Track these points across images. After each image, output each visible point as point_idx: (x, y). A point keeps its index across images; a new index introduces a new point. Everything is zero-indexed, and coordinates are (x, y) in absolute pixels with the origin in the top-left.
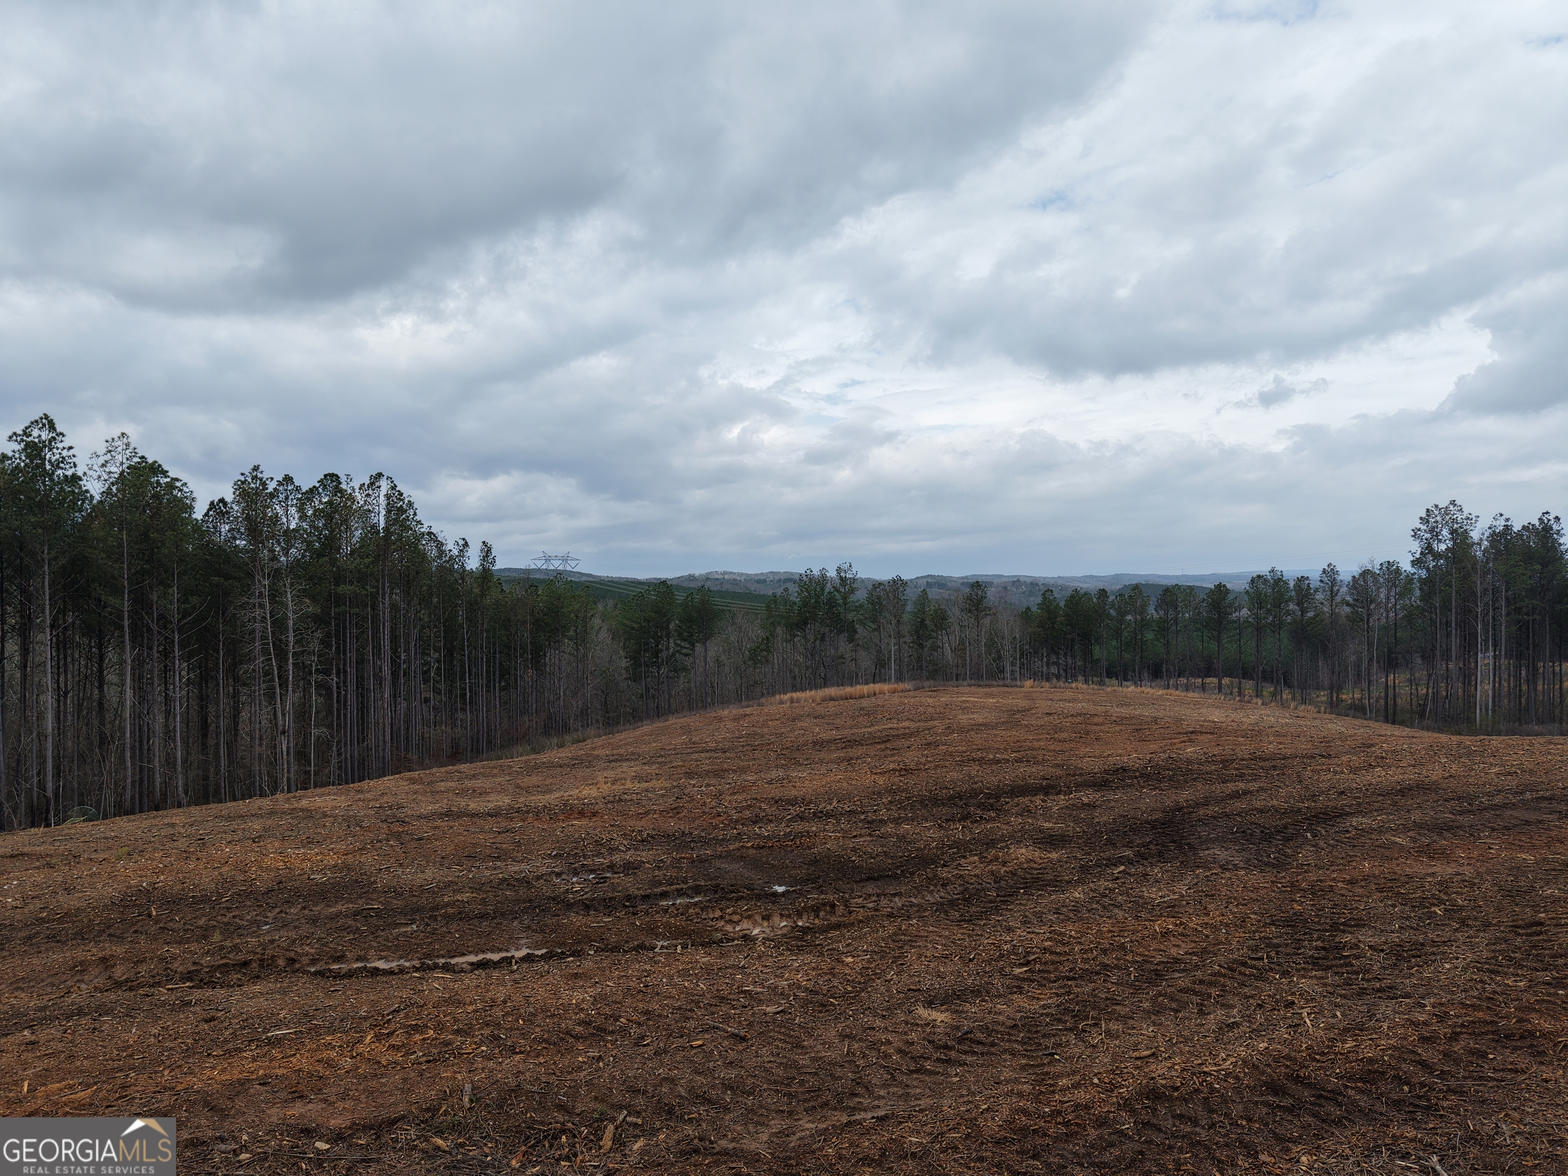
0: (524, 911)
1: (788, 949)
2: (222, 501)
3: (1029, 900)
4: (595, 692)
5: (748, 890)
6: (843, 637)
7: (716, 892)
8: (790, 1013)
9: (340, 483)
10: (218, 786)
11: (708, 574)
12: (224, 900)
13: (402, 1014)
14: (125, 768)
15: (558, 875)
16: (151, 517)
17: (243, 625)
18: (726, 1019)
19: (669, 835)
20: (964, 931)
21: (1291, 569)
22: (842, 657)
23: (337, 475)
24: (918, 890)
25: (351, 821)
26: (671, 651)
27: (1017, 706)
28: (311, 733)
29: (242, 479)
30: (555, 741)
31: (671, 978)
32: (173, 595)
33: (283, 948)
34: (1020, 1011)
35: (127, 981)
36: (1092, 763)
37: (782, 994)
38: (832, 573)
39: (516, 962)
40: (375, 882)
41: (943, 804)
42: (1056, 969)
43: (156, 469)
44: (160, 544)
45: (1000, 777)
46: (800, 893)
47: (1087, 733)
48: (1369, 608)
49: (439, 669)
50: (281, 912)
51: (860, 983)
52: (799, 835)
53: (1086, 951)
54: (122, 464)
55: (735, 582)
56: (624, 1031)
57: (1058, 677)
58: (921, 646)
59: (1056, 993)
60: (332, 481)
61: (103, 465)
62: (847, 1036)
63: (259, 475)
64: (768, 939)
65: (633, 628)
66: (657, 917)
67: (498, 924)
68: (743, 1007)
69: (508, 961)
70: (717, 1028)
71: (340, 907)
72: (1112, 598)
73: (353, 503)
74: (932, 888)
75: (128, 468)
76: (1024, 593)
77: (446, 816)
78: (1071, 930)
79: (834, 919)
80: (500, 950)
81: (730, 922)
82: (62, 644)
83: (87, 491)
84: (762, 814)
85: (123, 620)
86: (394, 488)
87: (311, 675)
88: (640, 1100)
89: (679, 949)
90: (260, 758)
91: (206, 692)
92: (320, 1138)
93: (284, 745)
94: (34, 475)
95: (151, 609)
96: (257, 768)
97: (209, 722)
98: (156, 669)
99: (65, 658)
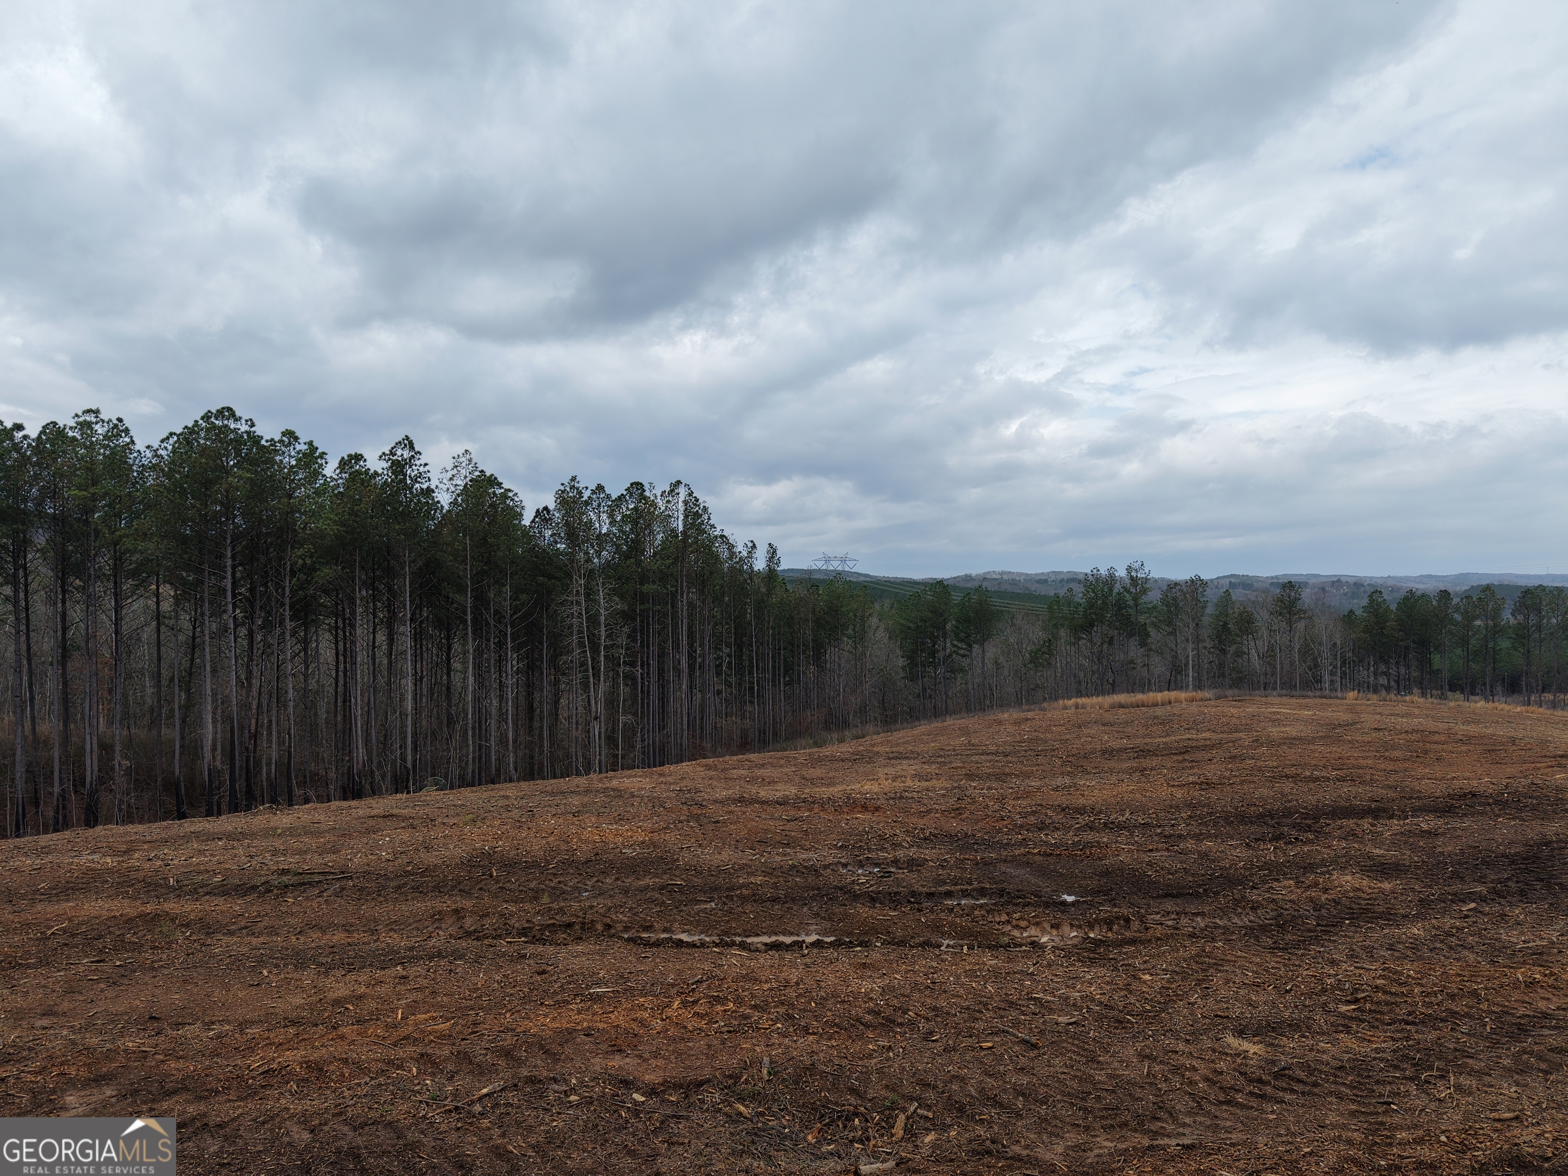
0: (813, 898)
1: (1079, 960)
2: (546, 508)
3: (1356, 932)
4: (873, 689)
5: (1035, 896)
6: (1133, 643)
7: (1002, 896)
8: (1084, 1026)
9: (644, 491)
10: (542, 764)
11: (985, 573)
12: (551, 866)
13: (705, 985)
14: (468, 746)
15: (845, 866)
16: (489, 524)
17: (563, 620)
18: (1016, 1024)
19: (951, 836)
20: (1279, 959)
22: (1132, 662)
23: (641, 484)
24: (1224, 912)
25: (656, 803)
26: (948, 651)
27: (1337, 719)
28: (619, 720)
29: (563, 488)
30: (835, 736)
31: (958, 977)
32: (506, 593)
33: (601, 914)
34: (1347, 1052)
35: (475, 931)
36: (1433, 786)
37: (1074, 1005)
38: (1121, 573)
39: (807, 947)
40: (678, 860)
41: (1251, 822)
42: (1391, 1011)
43: (493, 481)
44: (496, 548)
45: (1319, 796)
46: (1091, 905)
47: (1426, 752)
49: (730, 663)
50: (598, 881)
51: (1160, 1003)
52: (1089, 845)
53: (1428, 995)
54: (466, 477)
55: (1014, 582)
56: (912, 1024)
57: (1388, 689)
58: (1223, 652)
59: (1392, 1037)
60: (638, 489)
61: (451, 479)
62: (1147, 1057)
63: (576, 485)
64: (1058, 949)
65: (909, 628)
66: (942, 916)
67: (789, 908)
68: (1033, 1014)
69: (799, 944)
70: (1007, 1032)
71: (648, 881)
72: (1456, 601)
73: (655, 509)
74: (1240, 910)
75: (471, 481)
76: (1345, 594)
77: (740, 801)
78: (1410, 969)
79: (1128, 934)
80: (792, 934)
81: (1017, 927)
82: (418, 636)
83: (438, 502)
84: (1048, 821)
85: (466, 615)
86: (691, 494)
87: (619, 667)
88: (930, 1094)
89: (965, 949)
90: (576, 741)
91: (532, 680)
92: (637, 1090)
93: (597, 729)
94: (398, 489)
95: (489, 605)
96: (574, 750)
97: (534, 707)
98: (493, 658)
99: (422, 647)
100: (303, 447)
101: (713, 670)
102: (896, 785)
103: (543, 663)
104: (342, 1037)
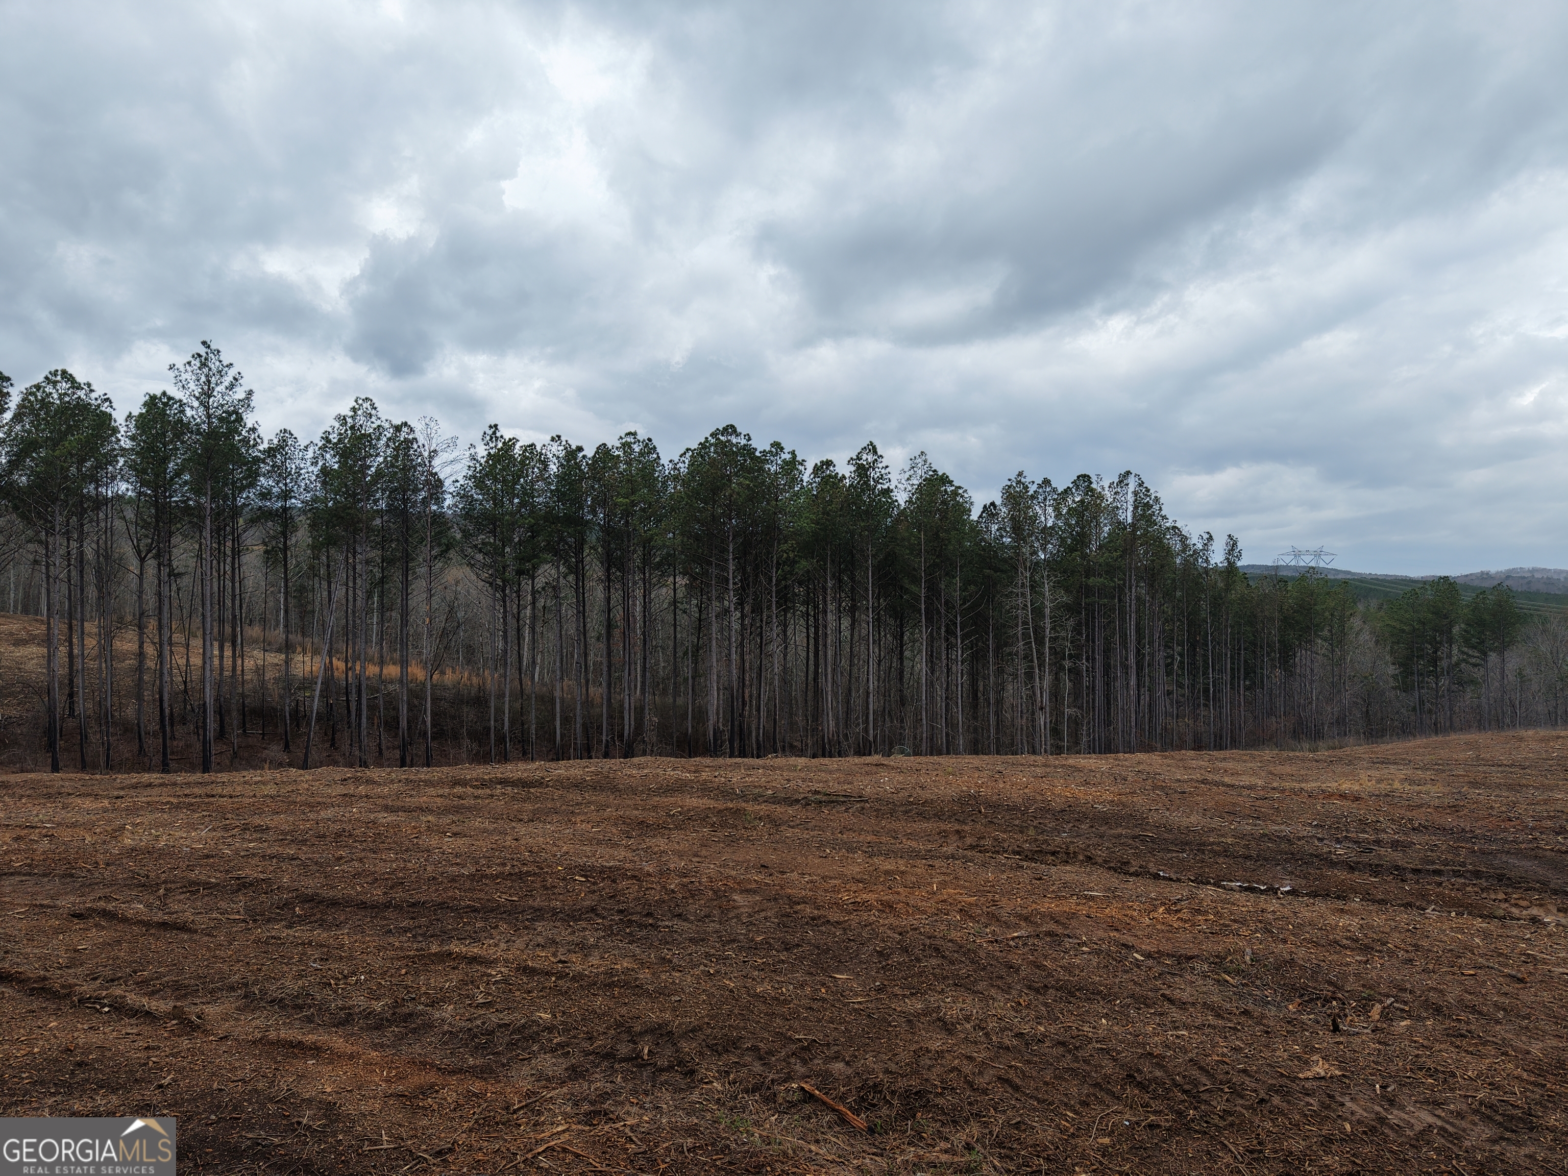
0: (1287, 861)
2: (993, 504)
4: (1354, 699)
5: (1542, 884)
7: (1500, 880)
9: (1091, 483)
10: (988, 748)
11: (1508, 572)
12: (1030, 811)
13: (1186, 902)
14: (921, 725)
15: (1320, 840)
16: (941, 520)
17: (1008, 612)
18: (1506, 964)
19: (1444, 829)
23: (1088, 476)
26: (1455, 659)
28: (1064, 712)
29: (1009, 483)
30: (1306, 745)
32: (956, 584)
33: (1081, 849)
35: (977, 846)
39: (1282, 891)
40: (1147, 818)
43: (945, 480)
44: (947, 542)
49: (1182, 663)
50: (1074, 826)
54: (921, 477)
56: (1391, 953)
60: (1084, 481)
61: (908, 479)
63: (1023, 480)
65: (1403, 631)
66: (1429, 887)
67: (1262, 865)
69: (1274, 891)
70: (1494, 968)
71: (1120, 831)
73: (1102, 501)
75: (925, 480)
80: (1266, 883)
81: (1517, 906)
82: (878, 620)
83: (896, 501)
85: (920, 604)
86: (1141, 485)
87: (1064, 659)
88: (1407, 996)
89: (1453, 914)
90: (1022, 729)
91: (977, 669)
92: (1137, 952)
93: (1042, 720)
94: (863, 491)
95: (940, 595)
96: (1019, 738)
97: (979, 695)
98: (944, 645)
99: (879, 633)
100: (787, 456)
101: (1162, 670)
102: (1382, 786)
103: (988, 652)
104: (898, 893)
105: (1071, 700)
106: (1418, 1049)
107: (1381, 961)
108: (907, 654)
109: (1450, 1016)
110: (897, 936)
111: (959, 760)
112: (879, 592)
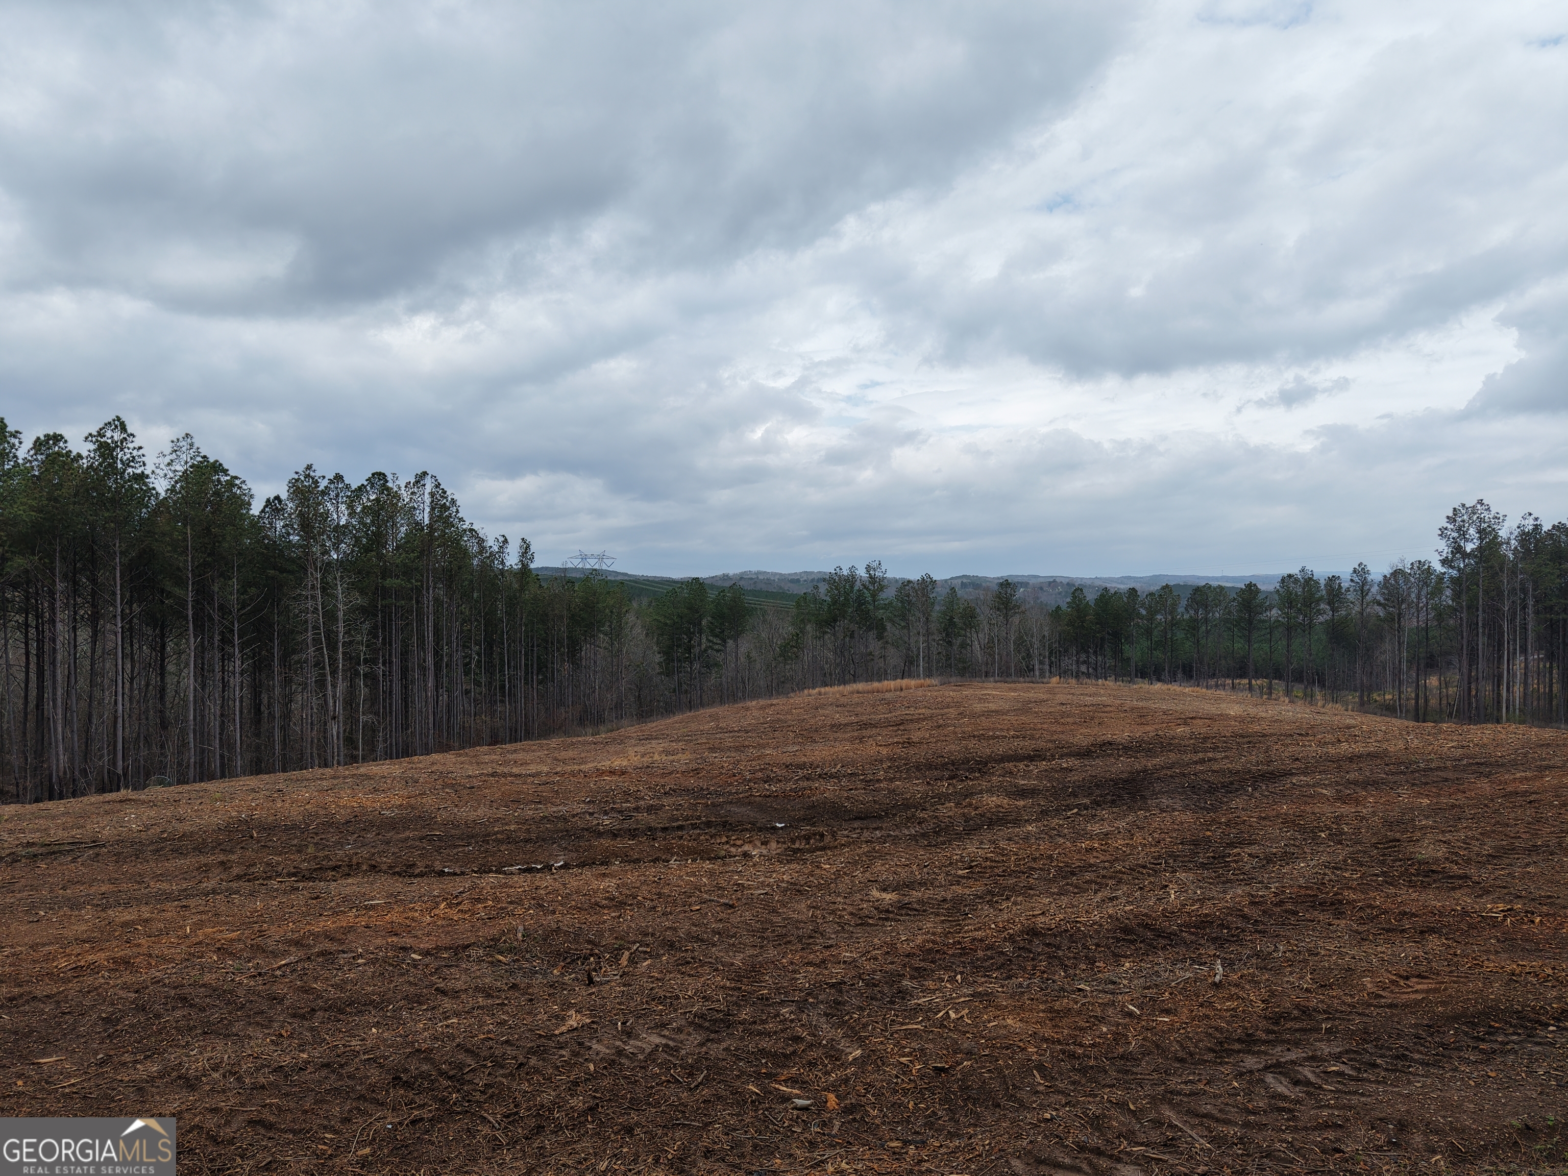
0: (562, 838)
2: (277, 498)
3: (989, 832)
4: (629, 686)
5: (752, 825)
6: (872, 635)
7: (724, 826)
8: (772, 894)
9: (387, 481)
10: (272, 767)
11: (742, 573)
12: (311, 827)
14: (188, 749)
15: (591, 814)
16: (213, 513)
17: (296, 616)
18: (721, 897)
19: (688, 790)
20: (927, 851)
21: (1321, 570)
22: (871, 654)
23: (384, 474)
24: (897, 826)
26: (703, 646)
27: (1035, 698)
28: (358, 720)
29: (296, 477)
31: (680, 876)
32: (233, 587)
33: (365, 859)
34: (953, 894)
35: (244, 876)
36: (1084, 739)
37: (768, 885)
38: (862, 572)
39: (556, 869)
40: (435, 817)
41: (936, 768)
42: (992, 871)
43: (217, 468)
44: (221, 539)
45: (994, 749)
46: (796, 828)
47: (1093, 718)
48: (1399, 608)
49: (479, 661)
50: (360, 836)
51: (832, 879)
52: (803, 789)
53: (1020, 860)
54: (186, 463)
55: (768, 582)
56: (640, 903)
58: (950, 643)
60: (380, 479)
61: (169, 464)
62: (813, 907)
63: (312, 474)
64: (764, 856)
65: (666, 624)
66: (673, 842)
67: (540, 846)
68: (737, 891)
69: (549, 868)
70: (713, 902)
71: (408, 834)
72: (1142, 598)
73: (399, 500)
74: (909, 824)
75: (191, 467)
76: (1060, 593)
77: (493, 775)
78: (1013, 847)
79: (821, 844)
80: (542, 862)
81: (734, 845)
82: (129, 632)
83: (154, 489)
84: (773, 775)
85: (187, 609)
86: (437, 486)
87: (359, 665)
88: (649, 939)
89: (690, 861)
90: (312, 741)
91: (260, 681)
92: (414, 952)
93: (334, 729)
94: (107, 474)
95: (213, 599)
96: (309, 751)
97: (263, 708)
98: (218, 655)
99: (132, 646)
101: (461, 669)
102: (645, 759)
103: (273, 661)
104: (139, 945)
105: (367, 706)
106: (652, 982)
107: (631, 913)
108: (171, 668)
109: (680, 948)
110: (133, 995)
111: (232, 784)
112: (131, 596)
